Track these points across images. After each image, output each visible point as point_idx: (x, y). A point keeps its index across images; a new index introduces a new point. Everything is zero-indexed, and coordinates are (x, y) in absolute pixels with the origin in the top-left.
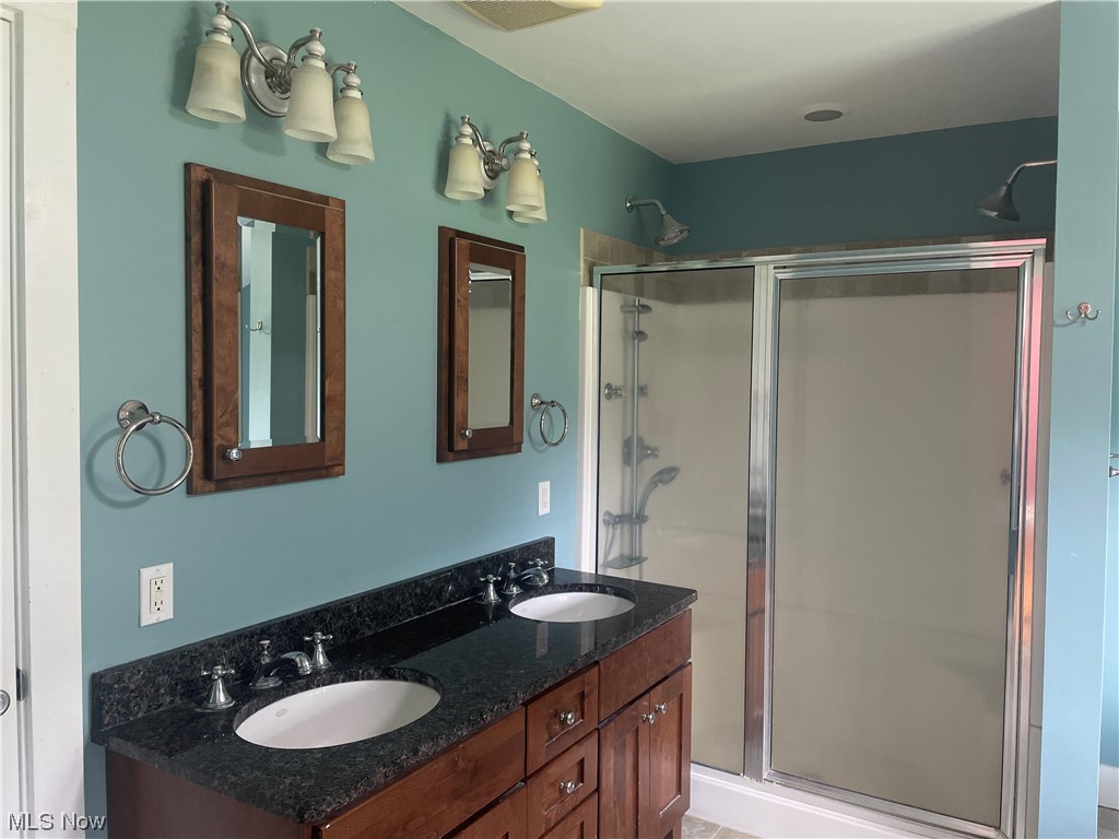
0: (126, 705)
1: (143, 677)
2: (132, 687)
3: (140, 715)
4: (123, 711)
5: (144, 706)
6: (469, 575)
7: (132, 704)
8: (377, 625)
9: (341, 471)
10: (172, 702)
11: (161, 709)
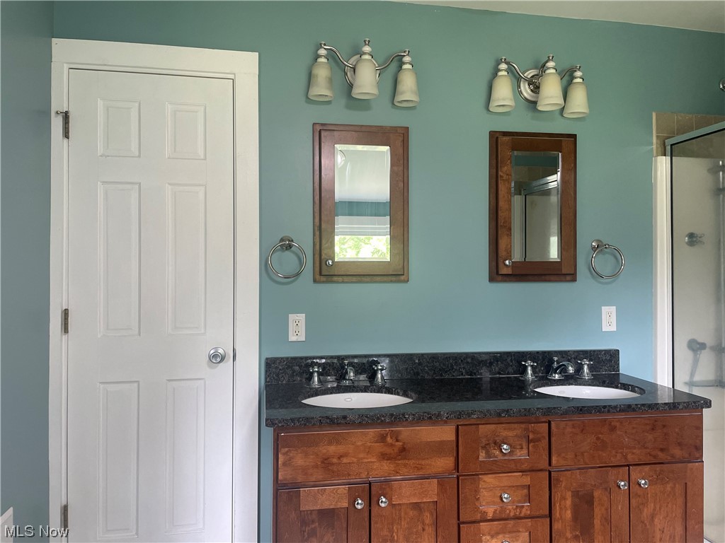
0: (278, 375)
1: (286, 364)
2: (281, 367)
3: (284, 382)
4: (276, 378)
5: (287, 378)
6: (517, 360)
7: (280, 376)
8: (434, 373)
9: (406, 279)
10: (300, 380)
11: (295, 382)
